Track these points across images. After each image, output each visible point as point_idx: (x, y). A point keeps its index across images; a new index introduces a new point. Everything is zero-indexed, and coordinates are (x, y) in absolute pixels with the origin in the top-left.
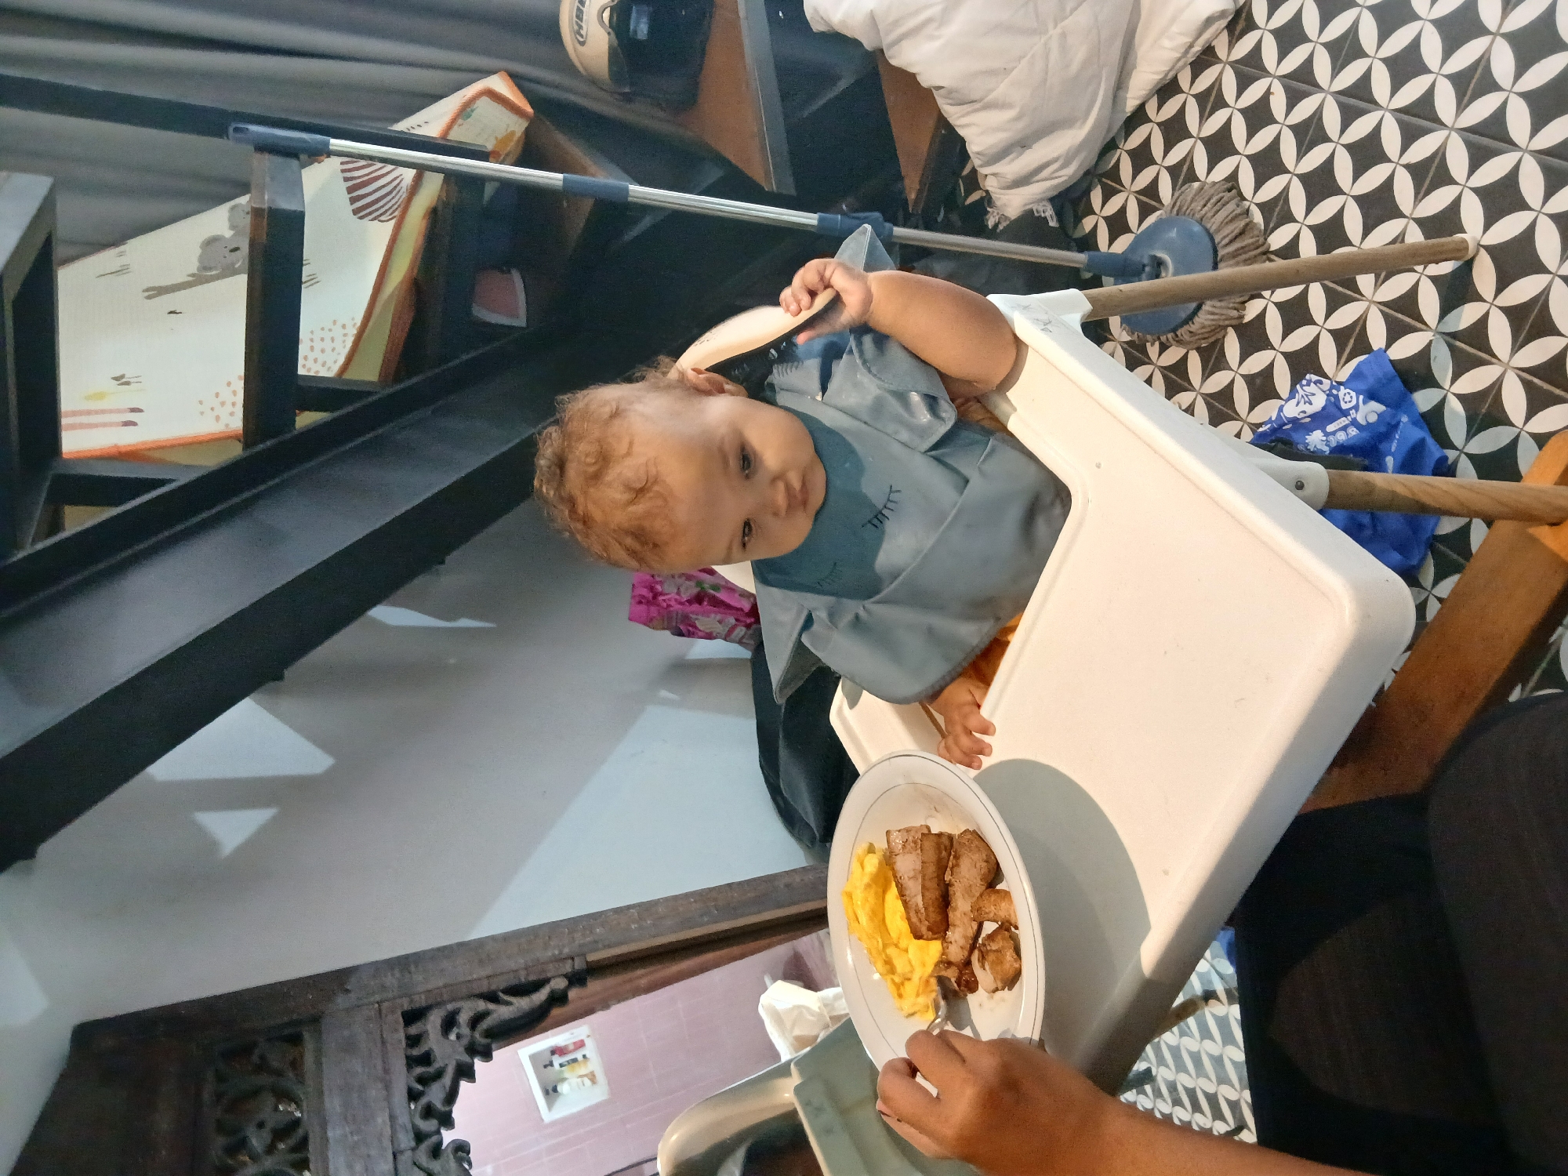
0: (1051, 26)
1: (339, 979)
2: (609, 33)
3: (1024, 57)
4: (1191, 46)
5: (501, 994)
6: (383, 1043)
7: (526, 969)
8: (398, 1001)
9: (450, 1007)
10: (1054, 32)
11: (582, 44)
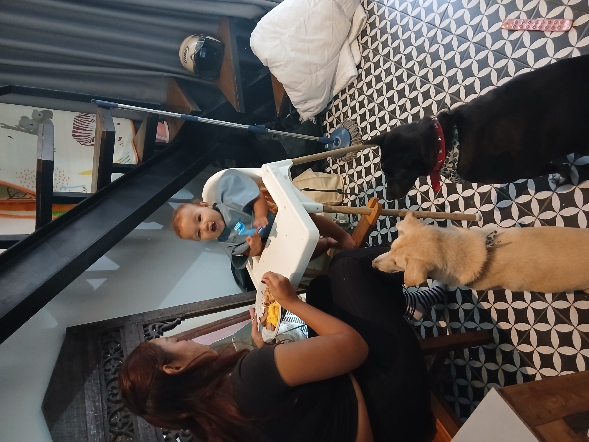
0: (313, 73)
1: (127, 318)
2: (194, 62)
3: (306, 80)
4: (348, 82)
5: (165, 321)
6: (139, 331)
7: (171, 316)
8: (141, 323)
9: (154, 324)
10: (314, 75)
11: (186, 63)
